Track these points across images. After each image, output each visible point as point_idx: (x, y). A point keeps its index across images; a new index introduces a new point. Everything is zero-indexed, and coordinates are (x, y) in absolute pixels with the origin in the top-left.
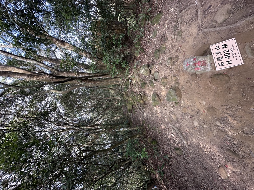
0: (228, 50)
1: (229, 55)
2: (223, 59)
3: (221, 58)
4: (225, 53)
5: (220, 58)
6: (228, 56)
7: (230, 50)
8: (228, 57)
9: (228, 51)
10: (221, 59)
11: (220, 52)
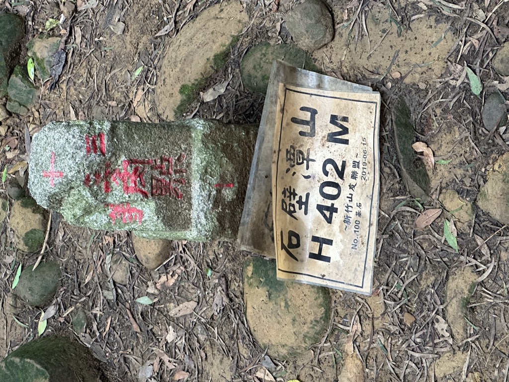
0: (344, 164)
1: (337, 203)
2: (306, 213)
3: (297, 198)
4: (326, 173)
5: (295, 195)
6: (328, 203)
7: (349, 170)
8: (327, 214)
9: (341, 174)
10: (297, 206)
11: (308, 160)
